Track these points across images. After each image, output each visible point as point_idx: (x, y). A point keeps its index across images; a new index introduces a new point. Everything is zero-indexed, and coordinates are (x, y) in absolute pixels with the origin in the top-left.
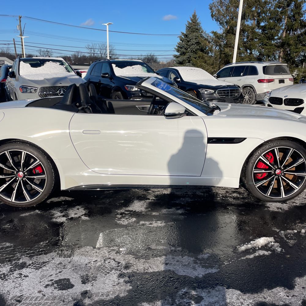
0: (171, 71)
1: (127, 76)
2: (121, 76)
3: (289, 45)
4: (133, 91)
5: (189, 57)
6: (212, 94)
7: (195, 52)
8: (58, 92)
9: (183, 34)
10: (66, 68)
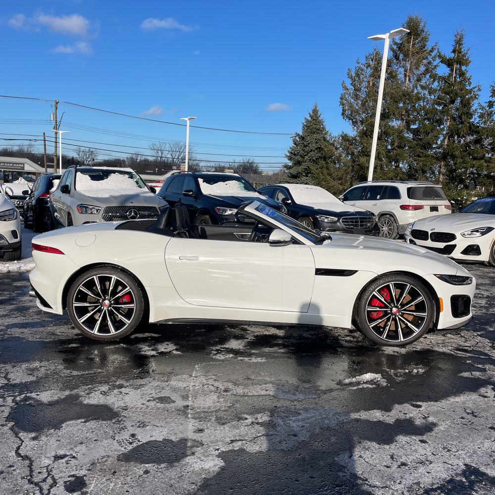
0: (279, 189)
1: (219, 195)
2: (210, 195)
3: (453, 157)
4: (226, 215)
5: (306, 169)
6: (335, 222)
7: (315, 162)
8: (128, 213)
9: (298, 135)
10: (137, 182)
